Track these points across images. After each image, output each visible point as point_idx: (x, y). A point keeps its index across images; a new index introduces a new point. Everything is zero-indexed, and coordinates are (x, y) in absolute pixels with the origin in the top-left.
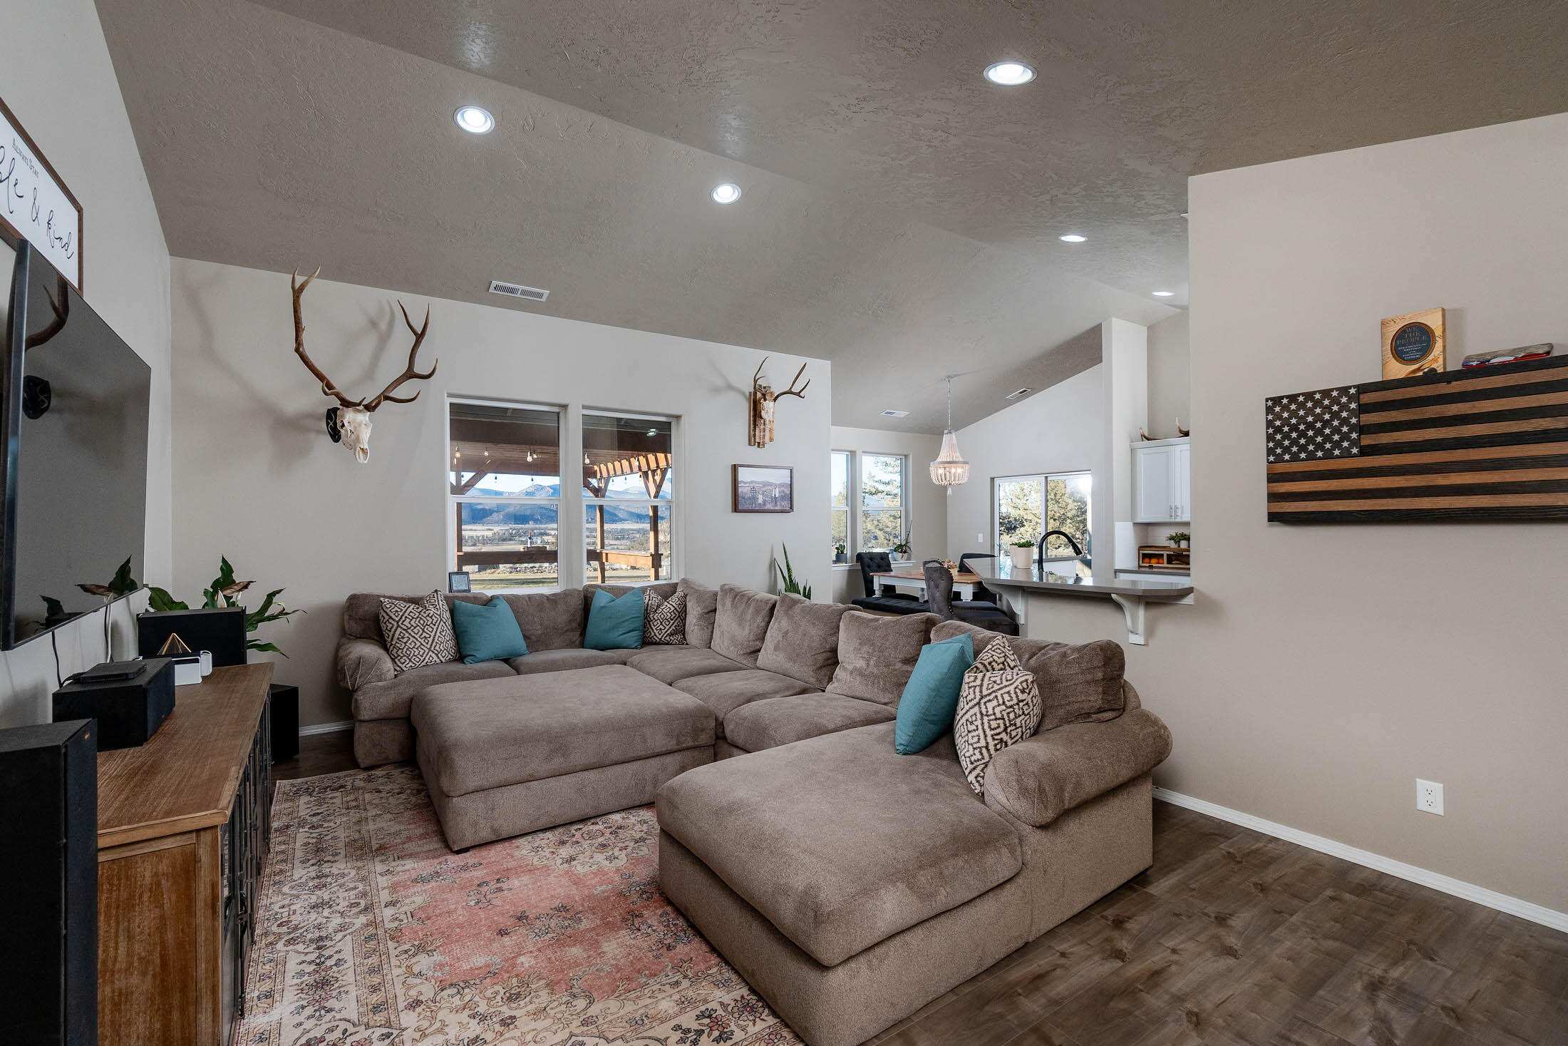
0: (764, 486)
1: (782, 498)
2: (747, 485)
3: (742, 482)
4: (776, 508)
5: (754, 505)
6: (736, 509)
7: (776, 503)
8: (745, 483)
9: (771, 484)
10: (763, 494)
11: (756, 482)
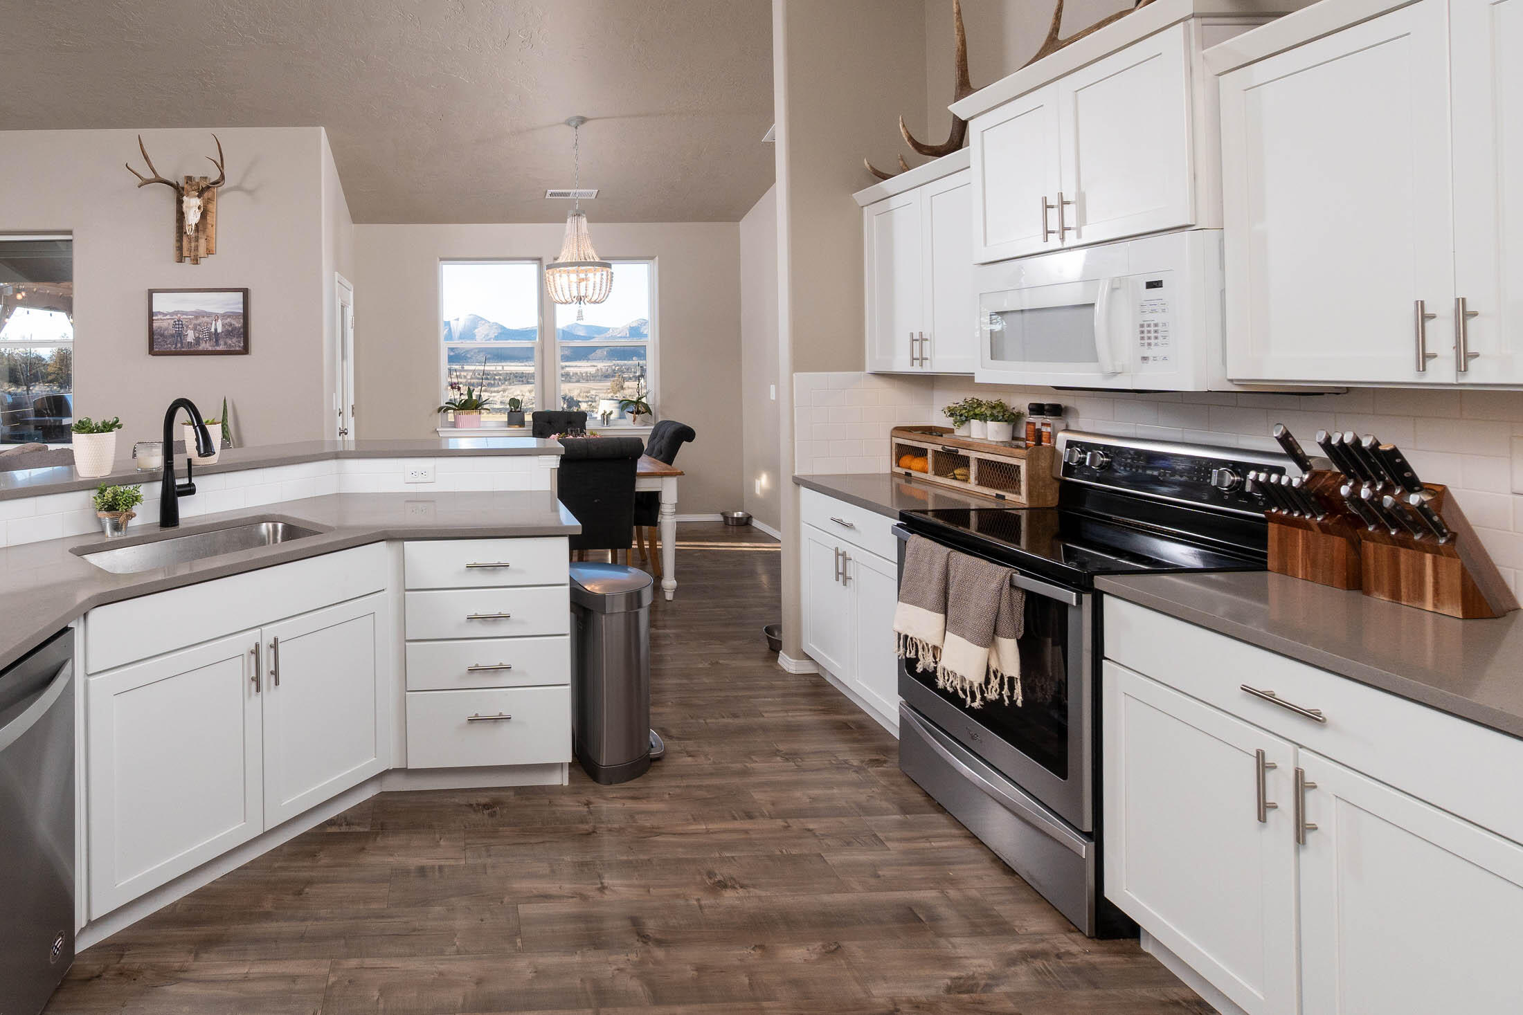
0: (197, 318)
1: (230, 333)
2: (168, 317)
3: (160, 313)
4: (218, 348)
5: (179, 345)
6: (152, 352)
7: (217, 341)
8: (165, 315)
9: (209, 315)
10: (195, 329)
11: (183, 313)
